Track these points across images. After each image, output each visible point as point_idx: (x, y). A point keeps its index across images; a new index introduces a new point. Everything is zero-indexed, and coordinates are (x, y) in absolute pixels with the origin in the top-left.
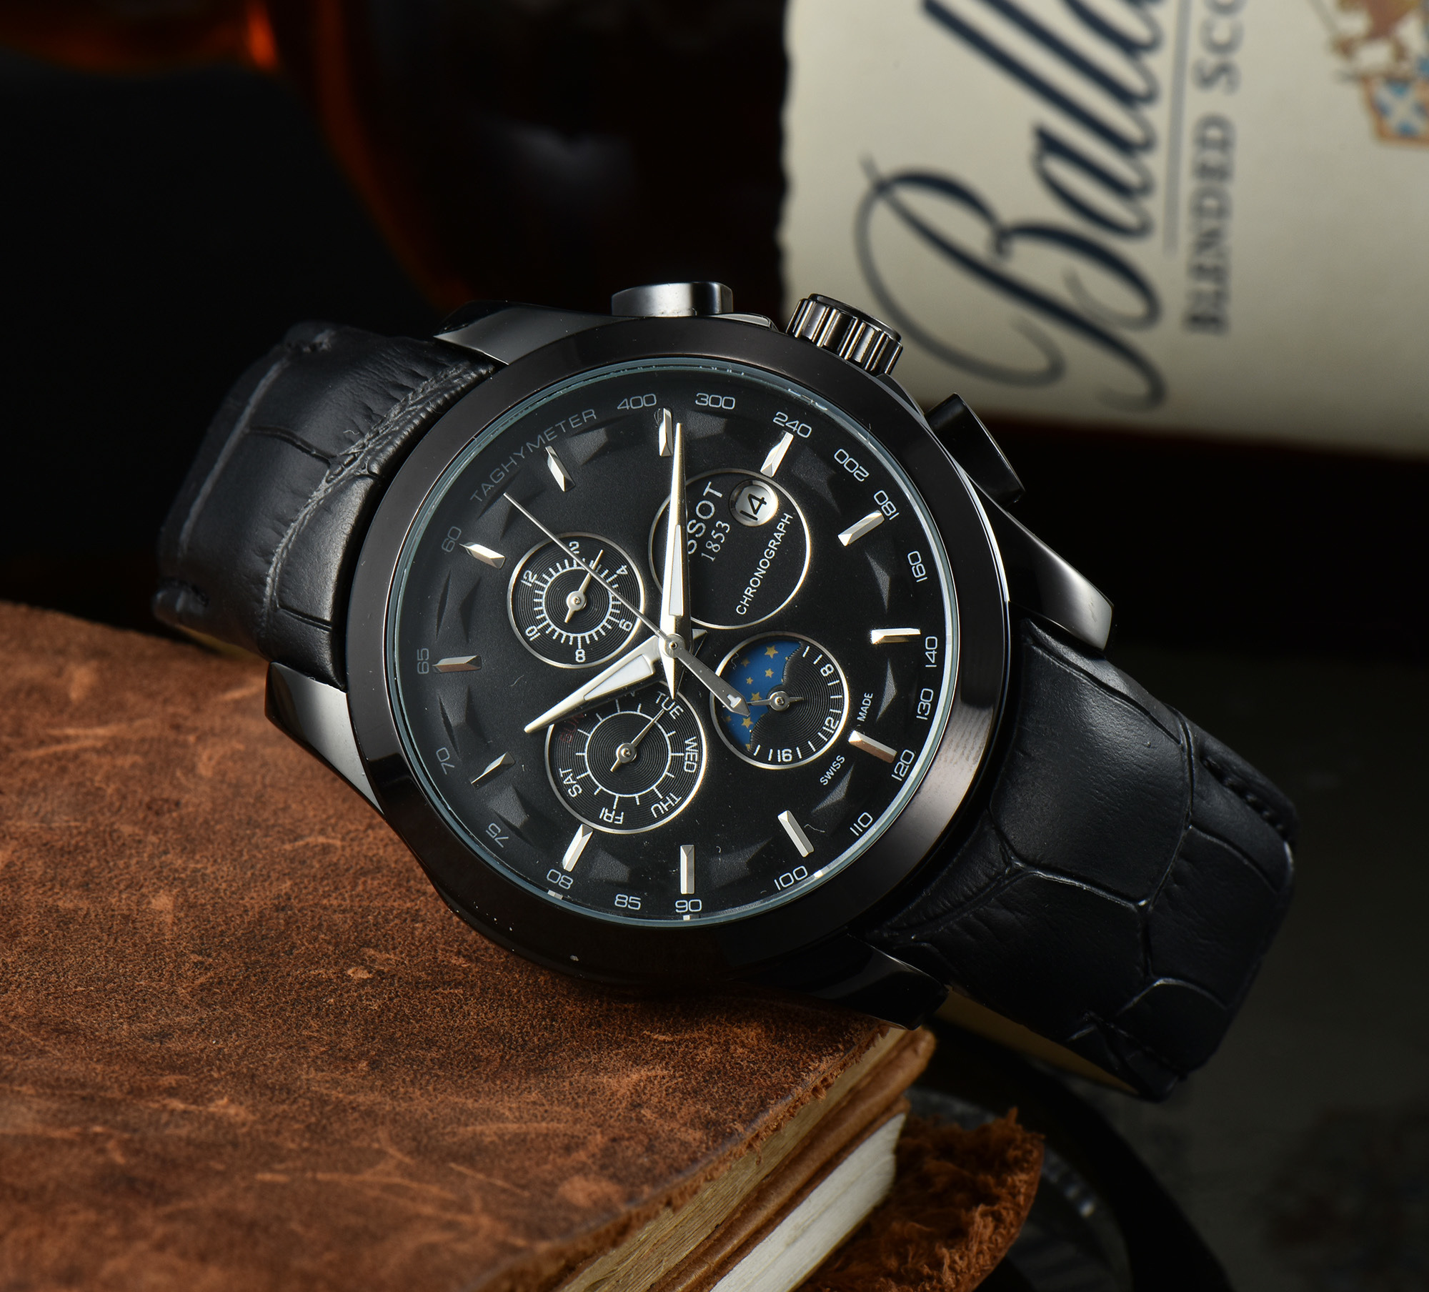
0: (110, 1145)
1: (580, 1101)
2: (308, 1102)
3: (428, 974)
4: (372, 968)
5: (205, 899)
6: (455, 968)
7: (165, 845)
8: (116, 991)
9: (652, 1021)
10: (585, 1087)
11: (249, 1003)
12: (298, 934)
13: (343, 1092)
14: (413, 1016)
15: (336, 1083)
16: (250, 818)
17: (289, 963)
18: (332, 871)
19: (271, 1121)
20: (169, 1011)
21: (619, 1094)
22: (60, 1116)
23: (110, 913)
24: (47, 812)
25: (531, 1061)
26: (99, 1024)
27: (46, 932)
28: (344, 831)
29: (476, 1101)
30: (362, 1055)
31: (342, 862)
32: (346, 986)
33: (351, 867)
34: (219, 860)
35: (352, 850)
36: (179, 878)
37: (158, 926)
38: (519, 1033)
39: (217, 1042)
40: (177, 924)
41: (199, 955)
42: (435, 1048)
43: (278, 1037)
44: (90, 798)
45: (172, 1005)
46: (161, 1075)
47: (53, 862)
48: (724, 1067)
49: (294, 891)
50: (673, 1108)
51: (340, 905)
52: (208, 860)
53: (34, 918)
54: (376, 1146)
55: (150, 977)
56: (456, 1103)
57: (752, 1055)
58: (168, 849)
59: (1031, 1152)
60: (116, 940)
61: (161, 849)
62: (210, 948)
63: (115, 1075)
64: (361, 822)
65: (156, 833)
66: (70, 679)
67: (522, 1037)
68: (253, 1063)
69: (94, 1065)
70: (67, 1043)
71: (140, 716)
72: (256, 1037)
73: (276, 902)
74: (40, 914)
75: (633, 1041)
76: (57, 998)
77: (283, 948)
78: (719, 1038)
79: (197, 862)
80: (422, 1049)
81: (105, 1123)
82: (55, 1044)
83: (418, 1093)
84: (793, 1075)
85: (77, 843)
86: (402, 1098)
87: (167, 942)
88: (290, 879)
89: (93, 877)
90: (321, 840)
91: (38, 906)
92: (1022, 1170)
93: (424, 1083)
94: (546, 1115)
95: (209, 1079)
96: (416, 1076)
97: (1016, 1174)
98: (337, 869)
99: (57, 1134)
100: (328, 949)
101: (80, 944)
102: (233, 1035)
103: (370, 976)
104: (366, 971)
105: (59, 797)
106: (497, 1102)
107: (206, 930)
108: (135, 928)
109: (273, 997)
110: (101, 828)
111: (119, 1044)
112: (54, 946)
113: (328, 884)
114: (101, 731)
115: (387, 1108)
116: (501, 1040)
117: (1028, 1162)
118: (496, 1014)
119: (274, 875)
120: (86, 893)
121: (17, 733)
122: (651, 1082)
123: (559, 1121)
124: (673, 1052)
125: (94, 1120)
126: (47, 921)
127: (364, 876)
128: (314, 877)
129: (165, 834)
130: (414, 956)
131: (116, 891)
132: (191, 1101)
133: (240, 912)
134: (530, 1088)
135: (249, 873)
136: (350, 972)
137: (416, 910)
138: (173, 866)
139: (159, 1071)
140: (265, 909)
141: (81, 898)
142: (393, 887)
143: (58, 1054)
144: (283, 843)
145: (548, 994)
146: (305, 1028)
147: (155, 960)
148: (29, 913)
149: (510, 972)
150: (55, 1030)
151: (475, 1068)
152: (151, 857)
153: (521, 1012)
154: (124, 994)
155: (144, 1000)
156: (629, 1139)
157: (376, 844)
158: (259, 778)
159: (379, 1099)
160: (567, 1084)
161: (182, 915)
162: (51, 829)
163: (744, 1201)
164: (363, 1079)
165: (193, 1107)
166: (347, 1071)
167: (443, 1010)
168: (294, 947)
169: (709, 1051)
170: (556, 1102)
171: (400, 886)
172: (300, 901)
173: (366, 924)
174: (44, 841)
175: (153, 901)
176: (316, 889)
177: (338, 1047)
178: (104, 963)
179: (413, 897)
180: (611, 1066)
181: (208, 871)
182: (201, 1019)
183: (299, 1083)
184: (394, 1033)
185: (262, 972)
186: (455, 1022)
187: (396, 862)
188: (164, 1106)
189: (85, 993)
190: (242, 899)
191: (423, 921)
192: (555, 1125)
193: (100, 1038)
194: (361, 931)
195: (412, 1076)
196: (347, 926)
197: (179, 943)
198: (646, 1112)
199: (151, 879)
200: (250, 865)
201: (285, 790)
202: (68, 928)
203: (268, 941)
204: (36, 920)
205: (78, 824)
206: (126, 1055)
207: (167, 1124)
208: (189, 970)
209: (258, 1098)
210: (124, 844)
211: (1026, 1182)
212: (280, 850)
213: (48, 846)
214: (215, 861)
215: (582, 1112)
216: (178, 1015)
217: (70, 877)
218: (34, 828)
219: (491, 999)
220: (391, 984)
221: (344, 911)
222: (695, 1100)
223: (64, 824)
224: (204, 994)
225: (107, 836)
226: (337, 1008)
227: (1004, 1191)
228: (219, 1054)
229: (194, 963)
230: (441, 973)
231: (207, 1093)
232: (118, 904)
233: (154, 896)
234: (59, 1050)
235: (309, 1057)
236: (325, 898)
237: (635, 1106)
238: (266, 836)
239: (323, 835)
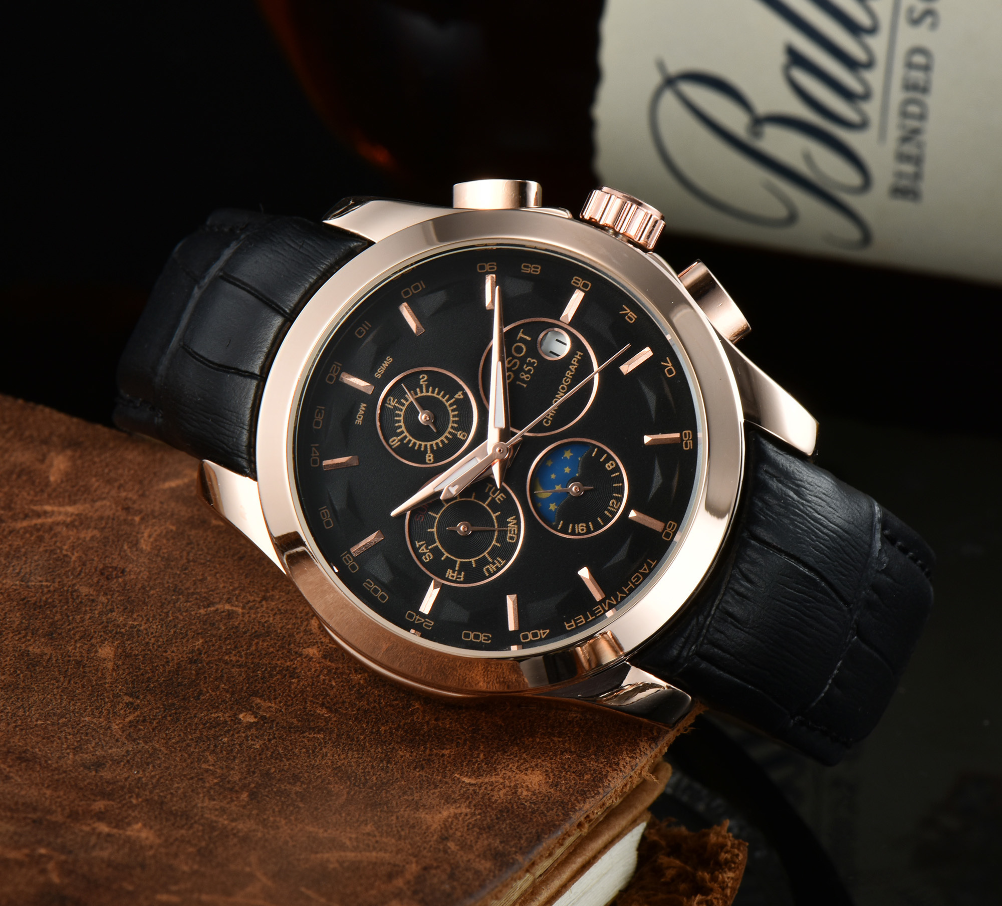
0: (50, 866)
1: (403, 833)
2: (201, 828)
3: (299, 721)
4: (257, 713)
5: (138, 650)
6: (319, 717)
7: (112, 605)
8: (67, 725)
9: (462, 766)
10: (407, 821)
11: (164, 739)
12: (204, 683)
13: (227, 819)
14: (285, 755)
15: (223, 810)
16: (176, 586)
17: (197, 706)
18: (234, 633)
19: (172, 844)
20: (104, 743)
21: (433, 828)
22: (16, 838)
23: (67, 658)
24: (26, 573)
25: (370, 797)
26: (51, 754)
27: (19, 672)
28: (245, 601)
29: (326, 831)
30: (245, 787)
31: (242, 626)
32: (237, 728)
33: (248, 630)
34: (151, 619)
35: (250, 617)
36: (120, 633)
37: (102, 672)
38: (362, 773)
39: (138, 772)
40: (115, 670)
41: (130, 697)
42: (299, 784)
43: (183, 769)
44: (59, 563)
45: (107, 739)
46: (94, 801)
47: (28, 614)
48: (512, 807)
49: (204, 648)
50: (471, 841)
51: (238, 661)
52: (143, 619)
53: (10, 660)
54: (248, 869)
55: (92, 714)
56: (311, 832)
57: (534, 798)
58: (114, 608)
59: (737, 855)
60: (69, 682)
61: (108, 608)
62: (139, 691)
63: (59, 800)
64: (258, 594)
65: (105, 594)
66: (51, 465)
67: (364, 776)
68: (163, 791)
69: (45, 790)
70: (26, 770)
71: (101, 499)
72: (167, 768)
73: (190, 656)
74: (15, 657)
75: (446, 783)
76: (22, 730)
77: (193, 694)
78: (510, 782)
79: (135, 620)
80: (289, 783)
81: (48, 845)
82: (17, 771)
83: (283, 822)
84: (563, 814)
85: (47, 599)
86: (271, 827)
87: (107, 685)
88: (202, 638)
89: (57, 628)
90: (228, 607)
91: (14, 650)
92: (730, 869)
93: (288, 813)
94: (376, 845)
95: (129, 805)
96: (283, 808)
97: (725, 872)
98: (237, 631)
99: (12, 855)
100: (226, 697)
101: (43, 683)
102: (151, 766)
103: (256, 720)
104: (253, 716)
105: (36, 561)
106: (341, 832)
107: (137, 676)
108: (84, 672)
109: (182, 733)
110: (65, 588)
111: (65, 772)
112: (24, 684)
113: (230, 644)
114: (70, 509)
115: (260, 835)
116: (349, 778)
117: (735, 863)
118: (347, 756)
119: (190, 634)
120: (50, 641)
121: (8, 507)
122: (457, 818)
123: (386, 851)
124: (475, 793)
125: (39, 842)
126: (20, 663)
127: (257, 639)
128: (220, 636)
129: (112, 595)
130: (289, 706)
131: (72, 640)
132: (114, 824)
133: (163, 663)
134: (367, 820)
135: (172, 631)
136: (241, 716)
137: (294, 669)
138: (116, 623)
139: (93, 797)
140: (182, 661)
141: (46, 645)
142: (278, 648)
143: (19, 780)
144: (199, 608)
145: (386, 741)
146: (204, 762)
147: (97, 700)
148: (7, 656)
149: (359, 722)
150: (19, 758)
151: (327, 801)
152: (100, 614)
153: (365, 755)
154: (73, 728)
155: (87, 734)
156: (437, 867)
157: (268, 613)
158: (185, 553)
159: (254, 827)
160: (394, 818)
161: (120, 662)
162: (28, 586)
163: (522, 895)
164: (243, 808)
165: (115, 831)
166: (232, 801)
167: (308, 751)
168: (201, 694)
169: (502, 793)
170: (385, 834)
171: (283, 647)
172: (208, 656)
173: (256, 678)
174: (23, 597)
175: (100, 650)
176: (220, 647)
177: (227, 780)
178: (59, 701)
179: (292, 658)
180: (428, 803)
181: (142, 628)
182: (127, 751)
183: (195, 811)
184: (270, 769)
185: (176, 713)
186: (316, 761)
187: (281, 628)
188: (94, 829)
189: (43, 726)
190: (166, 652)
191: (298, 677)
192: (382, 854)
193: (51, 766)
194: (252, 683)
195: (280, 807)
196: (241, 679)
197: (116, 686)
198: (451, 845)
199: (99, 632)
200: (173, 624)
201: (204, 564)
202: (35, 670)
203: (182, 687)
204: (11, 662)
205: (49, 584)
206: (69, 782)
207: (94, 846)
208: (122, 709)
209: (164, 823)
210: (81, 602)
211: (732, 878)
212: (196, 613)
213: (25, 601)
214: (148, 620)
215: (403, 844)
216: (111, 748)
217: (39, 627)
218: (16, 585)
219: (343, 744)
220: (271, 728)
221: (240, 666)
222: (488, 834)
223: (38, 584)
224: (132, 730)
225: (69, 594)
226: (229, 746)
227: (716, 885)
228: (138, 783)
229: (126, 703)
230: (308, 720)
231: (126, 818)
232: (73, 651)
233: (100, 646)
234: (20, 776)
235: (205, 788)
236: (227, 654)
237: (444, 839)
238: (187, 601)
239: (229, 603)
